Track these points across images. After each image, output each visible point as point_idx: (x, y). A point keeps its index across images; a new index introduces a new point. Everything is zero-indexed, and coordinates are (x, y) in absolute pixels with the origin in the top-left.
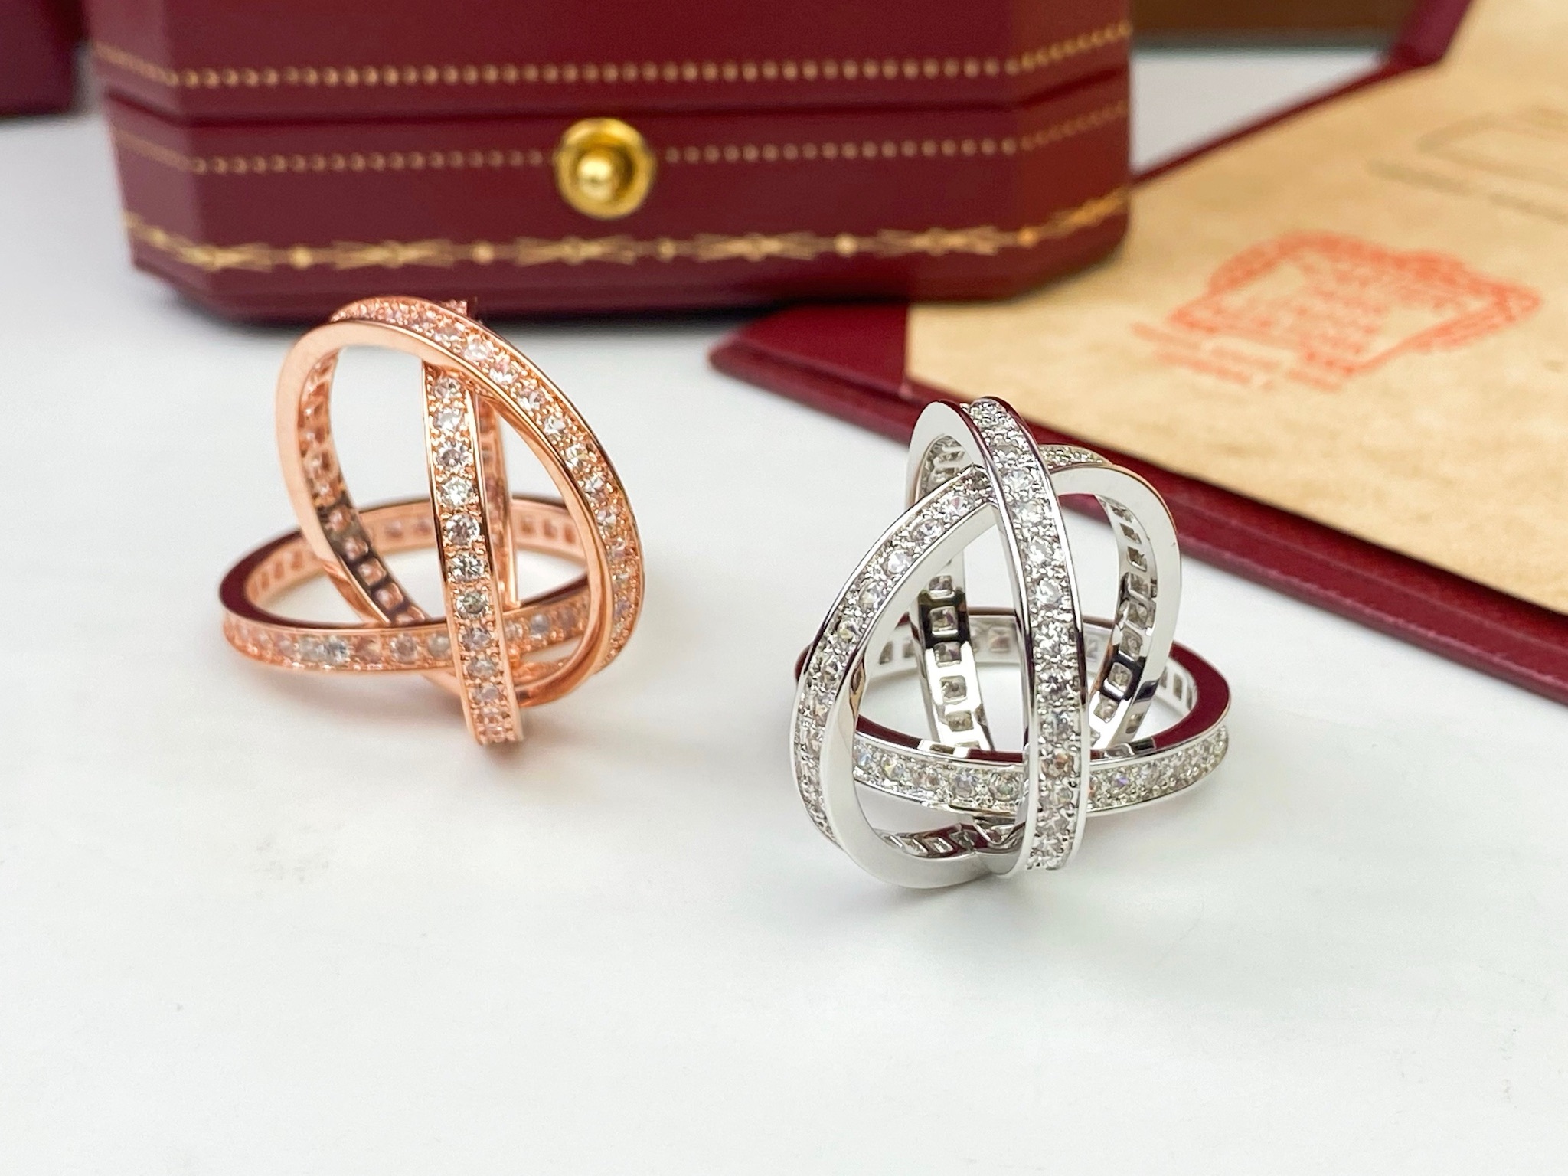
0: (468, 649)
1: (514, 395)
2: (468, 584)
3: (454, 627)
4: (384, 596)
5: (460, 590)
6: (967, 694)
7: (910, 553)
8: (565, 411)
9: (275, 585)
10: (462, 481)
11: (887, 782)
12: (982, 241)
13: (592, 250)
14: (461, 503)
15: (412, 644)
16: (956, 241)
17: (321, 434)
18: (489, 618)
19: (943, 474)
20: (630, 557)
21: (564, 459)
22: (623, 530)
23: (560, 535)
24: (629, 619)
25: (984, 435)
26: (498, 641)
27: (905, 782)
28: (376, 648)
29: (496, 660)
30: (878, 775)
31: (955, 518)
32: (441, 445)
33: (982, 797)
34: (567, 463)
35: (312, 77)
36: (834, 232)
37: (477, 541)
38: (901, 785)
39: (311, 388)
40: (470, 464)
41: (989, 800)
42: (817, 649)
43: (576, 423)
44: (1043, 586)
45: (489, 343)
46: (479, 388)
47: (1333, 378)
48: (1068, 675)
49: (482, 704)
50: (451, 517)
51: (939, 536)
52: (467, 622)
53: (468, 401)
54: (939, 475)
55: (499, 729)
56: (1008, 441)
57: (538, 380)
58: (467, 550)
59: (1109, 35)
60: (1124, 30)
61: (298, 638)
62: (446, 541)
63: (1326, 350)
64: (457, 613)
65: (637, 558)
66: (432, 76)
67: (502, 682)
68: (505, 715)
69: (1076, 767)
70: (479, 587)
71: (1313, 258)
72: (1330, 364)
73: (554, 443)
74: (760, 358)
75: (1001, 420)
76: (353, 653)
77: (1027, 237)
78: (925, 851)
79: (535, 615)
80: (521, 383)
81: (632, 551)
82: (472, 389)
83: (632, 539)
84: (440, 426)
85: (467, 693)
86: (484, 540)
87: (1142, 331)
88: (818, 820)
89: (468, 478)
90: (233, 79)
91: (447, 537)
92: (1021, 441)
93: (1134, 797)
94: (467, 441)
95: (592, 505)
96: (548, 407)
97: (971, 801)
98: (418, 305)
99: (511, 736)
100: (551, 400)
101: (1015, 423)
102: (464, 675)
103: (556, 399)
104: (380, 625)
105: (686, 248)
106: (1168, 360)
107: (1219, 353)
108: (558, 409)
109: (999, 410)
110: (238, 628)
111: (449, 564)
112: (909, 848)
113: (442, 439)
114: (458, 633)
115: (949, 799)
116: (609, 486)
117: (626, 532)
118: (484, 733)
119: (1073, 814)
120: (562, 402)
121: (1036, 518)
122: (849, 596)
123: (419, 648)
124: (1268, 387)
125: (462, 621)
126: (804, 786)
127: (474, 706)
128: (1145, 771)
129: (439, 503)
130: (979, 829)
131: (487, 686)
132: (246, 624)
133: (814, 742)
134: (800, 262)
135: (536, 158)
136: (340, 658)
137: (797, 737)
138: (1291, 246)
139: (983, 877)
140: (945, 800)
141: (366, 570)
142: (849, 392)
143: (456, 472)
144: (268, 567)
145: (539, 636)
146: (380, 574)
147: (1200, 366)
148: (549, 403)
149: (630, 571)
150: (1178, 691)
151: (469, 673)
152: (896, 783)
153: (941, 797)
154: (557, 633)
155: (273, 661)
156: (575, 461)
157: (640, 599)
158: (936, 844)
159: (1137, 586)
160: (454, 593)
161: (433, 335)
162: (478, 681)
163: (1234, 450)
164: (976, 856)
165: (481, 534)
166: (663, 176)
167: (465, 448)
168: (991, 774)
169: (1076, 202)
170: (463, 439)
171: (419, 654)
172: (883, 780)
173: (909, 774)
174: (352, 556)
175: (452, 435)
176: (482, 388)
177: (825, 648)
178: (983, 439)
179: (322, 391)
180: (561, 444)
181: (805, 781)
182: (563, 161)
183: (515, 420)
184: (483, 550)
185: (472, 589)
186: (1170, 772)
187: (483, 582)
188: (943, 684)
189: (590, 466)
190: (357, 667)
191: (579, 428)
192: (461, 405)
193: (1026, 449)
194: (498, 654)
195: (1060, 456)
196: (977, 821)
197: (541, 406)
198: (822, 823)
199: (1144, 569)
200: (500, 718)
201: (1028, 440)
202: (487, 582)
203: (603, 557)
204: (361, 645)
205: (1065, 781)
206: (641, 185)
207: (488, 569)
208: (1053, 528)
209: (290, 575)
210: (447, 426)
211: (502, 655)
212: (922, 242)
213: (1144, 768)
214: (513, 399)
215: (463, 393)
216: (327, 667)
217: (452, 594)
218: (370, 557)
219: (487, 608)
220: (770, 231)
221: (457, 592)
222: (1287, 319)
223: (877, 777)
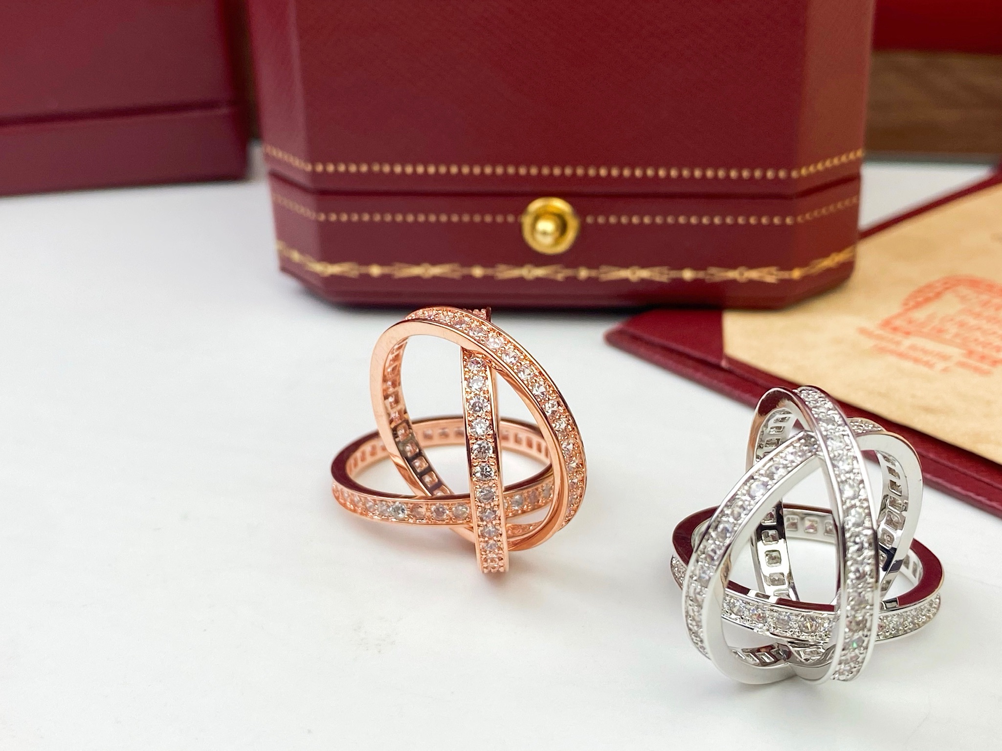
0: (482, 520)
1: (516, 371)
2: (484, 483)
3: (475, 507)
4: (427, 479)
5: (479, 486)
6: (782, 562)
7: (765, 485)
8: (545, 379)
9: (361, 465)
10: (483, 421)
11: (733, 616)
12: (769, 275)
13: (540, 272)
14: (482, 434)
15: (444, 509)
16: (754, 274)
17: (396, 384)
18: (496, 503)
19: (774, 429)
20: (579, 469)
21: (544, 410)
22: (576, 454)
23: (524, 442)
24: (576, 506)
25: (813, 412)
26: (500, 517)
27: (745, 617)
28: (423, 510)
29: (498, 527)
30: (727, 611)
31: (794, 464)
32: (471, 399)
33: (793, 630)
34: (546, 413)
35: (387, 169)
36: (681, 268)
37: (491, 457)
38: (742, 618)
39: (391, 357)
40: (488, 411)
41: (798, 632)
42: (704, 540)
43: (551, 388)
44: (853, 511)
45: (501, 338)
46: (494, 364)
47: (985, 366)
48: (868, 569)
49: (488, 552)
50: (476, 442)
51: (784, 475)
52: (483, 505)
53: (488, 373)
54: (772, 430)
55: (495, 565)
56: (828, 416)
57: (531, 361)
58: (485, 462)
59: (852, 156)
60: (860, 153)
61: (378, 502)
62: (473, 456)
63: (980, 349)
64: (477, 499)
65: (584, 470)
66: (454, 170)
67: (501, 540)
68: (500, 559)
69: (868, 625)
70: (491, 484)
71: (964, 290)
72: (983, 358)
73: (539, 400)
74: (635, 338)
75: (822, 402)
76: (409, 513)
77: (796, 274)
78: (758, 661)
79: (515, 495)
80: (520, 363)
81: (580, 465)
82: (490, 365)
83: (581, 458)
84: (471, 387)
85: (480, 544)
86: (495, 457)
87: (863, 331)
88: (696, 642)
89: (487, 419)
90: (342, 168)
91: (473, 453)
92: (837, 417)
93: (887, 634)
94: (487, 397)
95: (559, 438)
96: (535, 378)
97: (786, 632)
98: (459, 313)
99: (502, 570)
100: (538, 374)
101: (832, 405)
102: (479, 535)
103: (540, 373)
104: (426, 498)
105: (593, 273)
106: (882, 350)
107: (913, 348)
108: (542, 379)
109: (820, 396)
110: (342, 493)
111: (474, 470)
112: (749, 659)
113: (472, 395)
114: (477, 511)
115: (772, 629)
116: (569, 427)
117: (578, 454)
118: (486, 568)
119: (863, 653)
120: (544, 375)
121: (848, 468)
122: (725, 509)
123: (448, 512)
124: (945, 370)
125: (479, 504)
126: (689, 622)
127: (483, 553)
128: (895, 619)
129: (469, 433)
130: (791, 648)
131: (491, 542)
132: (347, 491)
133: (698, 596)
134: (661, 284)
135: (511, 219)
136: (401, 516)
137: (688, 592)
138: (951, 283)
139: (790, 677)
140: (770, 630)
141: (417, 463)
142: (690, 362)
143: (480, 415)
144: (358, 454)
145: (516, 508)
146: (425, 465)
147: (901, 355)
148: (536, 376)
149: (579, 477)
150: (914, 572)
151: (481, 533)
152: (739, 617)
153: (767, 628)
154: (528, 507)
155: (361, 514)
156: (550, 411)
157: (583, 494)
158: (763, 656)
159: (893, 503)
160: (476, 488)
161: (469, 332)
162: (486, 539)
163: (928, 410)
164: (788, 665)
165: (493, 453)
166: (584, 231)
167: (486, 400)
168: (800, 617)
169: (826, 255)
170: (484, 395)
171: (447, 515)
172: (731, 614)
173: (748, 613)
174: (409, 454)
175: (478, 393)
176: (496, 364)
177: (708, 540)
178: (813, 415)
179: (397, 358)
180: (543, 401)
181: (690, 619)
182: (527, 221)
183: (514, 383)
184: (494, 462)
185: (486, 486)
186: (910, 620)
187: (493, 481)
188: (767, 555)
189: (559, 415)
190: (411, 521)
191: (553, 391)
192: (484, 375)
193: (839, 423)
194: (500, 524)
195: (858, 426)
196: (789, 644)
197: (531, 378)
198: (699, 643)
199: (900, 494)
200: (497, 560)
201: (841, 416)
202: (496, 482)
203: (564, 469)
204: (414, 508)
205: (861, 633)
206: (571, 235)
207: (497, 474)
208: (859, 475)
209: (369, 459)
210: (475, 386)
211: (501, 525)
212: (733, 274)
213: (895, 617)
214: (515, 373)
215: (485, 367)
216: (394, 520)
217: (475, 488)
218: (419, 455)
219: (495, 497)
220: (643, 266)
221: (478, 487)
222: (953, 329)
223: (727, 612)
